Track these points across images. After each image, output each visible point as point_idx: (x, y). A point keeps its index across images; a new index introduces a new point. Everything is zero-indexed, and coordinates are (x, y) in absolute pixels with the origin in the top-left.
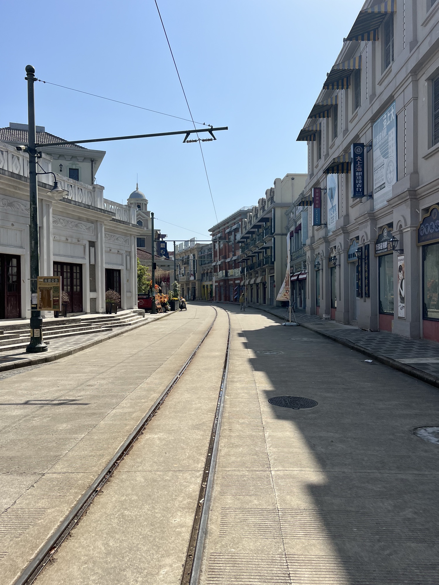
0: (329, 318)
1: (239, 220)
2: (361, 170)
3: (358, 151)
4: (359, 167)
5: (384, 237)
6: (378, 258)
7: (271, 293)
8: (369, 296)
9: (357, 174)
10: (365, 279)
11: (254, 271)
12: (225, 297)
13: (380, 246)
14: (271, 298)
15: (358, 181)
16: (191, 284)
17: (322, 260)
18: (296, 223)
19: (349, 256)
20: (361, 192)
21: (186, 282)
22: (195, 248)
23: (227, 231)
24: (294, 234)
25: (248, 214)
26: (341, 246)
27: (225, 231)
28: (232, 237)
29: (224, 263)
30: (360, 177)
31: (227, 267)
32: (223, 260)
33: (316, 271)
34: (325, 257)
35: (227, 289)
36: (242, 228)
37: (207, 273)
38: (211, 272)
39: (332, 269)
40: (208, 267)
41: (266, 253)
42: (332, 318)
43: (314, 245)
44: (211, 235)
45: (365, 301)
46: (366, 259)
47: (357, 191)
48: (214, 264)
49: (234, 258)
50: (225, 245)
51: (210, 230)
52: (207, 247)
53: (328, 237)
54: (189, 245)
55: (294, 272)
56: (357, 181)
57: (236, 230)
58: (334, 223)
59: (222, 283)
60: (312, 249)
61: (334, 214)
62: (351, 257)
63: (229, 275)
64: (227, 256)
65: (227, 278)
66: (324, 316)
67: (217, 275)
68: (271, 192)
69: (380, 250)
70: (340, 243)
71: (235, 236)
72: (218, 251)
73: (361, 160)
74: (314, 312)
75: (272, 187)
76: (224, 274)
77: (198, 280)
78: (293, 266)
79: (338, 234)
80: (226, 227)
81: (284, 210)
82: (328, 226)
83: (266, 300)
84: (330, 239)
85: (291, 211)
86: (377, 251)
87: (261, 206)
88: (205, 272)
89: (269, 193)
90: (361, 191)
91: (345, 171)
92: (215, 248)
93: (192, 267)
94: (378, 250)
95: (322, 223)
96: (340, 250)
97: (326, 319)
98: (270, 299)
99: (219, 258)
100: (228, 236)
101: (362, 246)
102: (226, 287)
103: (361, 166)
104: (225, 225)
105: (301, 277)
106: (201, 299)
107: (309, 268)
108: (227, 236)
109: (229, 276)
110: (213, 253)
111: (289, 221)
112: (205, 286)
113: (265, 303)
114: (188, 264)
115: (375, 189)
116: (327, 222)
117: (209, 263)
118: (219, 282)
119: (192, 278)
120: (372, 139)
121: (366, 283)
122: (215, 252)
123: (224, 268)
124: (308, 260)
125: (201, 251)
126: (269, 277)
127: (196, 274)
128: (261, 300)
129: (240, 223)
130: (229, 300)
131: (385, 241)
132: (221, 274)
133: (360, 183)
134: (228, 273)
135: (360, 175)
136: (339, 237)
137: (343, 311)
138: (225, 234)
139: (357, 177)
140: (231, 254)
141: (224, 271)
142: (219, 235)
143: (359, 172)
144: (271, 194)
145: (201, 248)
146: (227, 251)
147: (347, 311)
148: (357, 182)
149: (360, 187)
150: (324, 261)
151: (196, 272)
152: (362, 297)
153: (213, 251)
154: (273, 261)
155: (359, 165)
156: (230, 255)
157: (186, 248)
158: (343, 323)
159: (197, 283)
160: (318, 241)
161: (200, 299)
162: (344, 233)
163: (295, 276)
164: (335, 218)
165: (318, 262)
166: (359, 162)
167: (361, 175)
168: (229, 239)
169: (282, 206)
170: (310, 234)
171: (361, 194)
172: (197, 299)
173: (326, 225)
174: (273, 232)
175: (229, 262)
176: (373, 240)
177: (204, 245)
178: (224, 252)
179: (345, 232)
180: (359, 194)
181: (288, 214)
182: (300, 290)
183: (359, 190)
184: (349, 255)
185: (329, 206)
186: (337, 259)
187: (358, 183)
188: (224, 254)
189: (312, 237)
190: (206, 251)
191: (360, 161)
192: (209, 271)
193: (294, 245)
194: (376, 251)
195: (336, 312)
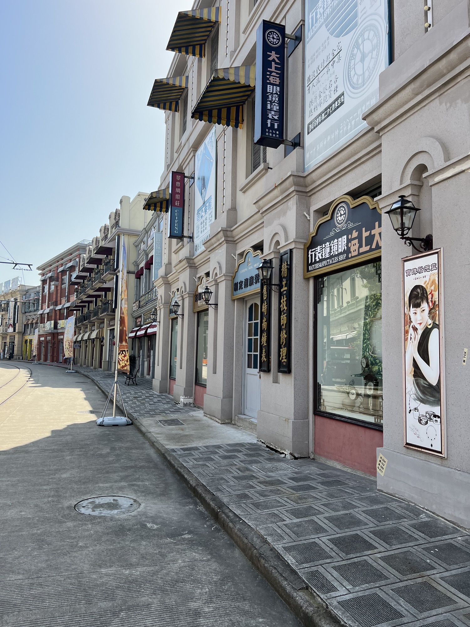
0: (190, 404)
1: (76, 256)
2: (278, 83)
3: (272, 39)
4: (273, 74)
5: (336, 227)
6: (311, 282)
7: (110, 354)
8: (289, 371)
9: (270, 88)
10: (280, 329)
11: (89, 322)
12: (52, 356)
13: (321, 252)
14: (110, 360)
15: (271, 104)
16: (8, 337)
17: (183, 299)
18: (147, 255)
19: (236, 287)
20: (276, 130)
21: (1, 335)
22: (19, 291)
23: (60, 269)
24: (144, 270)
25: (88, 248)
26: (220, 268)
27: (57, 269)
28: (66, 278)
29: (54, 311)
30: (276, 98)
31: (58, 317)
32: (51, 307)
33: (173, 319)
34: (188, 293)
35: (56, 346)
36: (79, 266)
37: (32, 324)
38: (37, 323)
39: (201, 314)
40: (34, 316)
41: (106, 297)
42: (197, 405)
43: (171, 278)
44: (39, 274)
45: (276, 381)
46: (284, 283)
47: (269, 125)
48: (40, 312)
49: (67, 305)
50: (56, 287)
51: (38, 268)
52: (35, 290)
53: (194, 257)
54: (11, 286)
55: (142, 324)
56: (269, 105)
57: (72, 268)
58: (206, 231)
59: (49, 338)
60: (168, 284)
61: (207, 215)
62: (241, 288)
63: (59, 327)
64: (59, 302)
65: (56, 331)
66: (182, 400)
67: (44, 327)
68: (116, 216)
69: (321, 261)
70: (219, 263)
71: (70, 276)
72: (47, 295)
73: (277, 61)
74: (166, 390)
75: (118, 208)
76: (53, 326)
77: (18, 333)
78: (141, 316)
79: (215, 246)
80: (60, 265)
81: (133, 239)
82: (195, 240)
83: (103, 363)
84: (197, 261)
85: (142, 241)
86: (312, 264)
87: (103, 235)
88: (30, 322)
89: (113, 217)
90: (276, 127)
91: (233, 122)
92: (43, 291)
93: (12, 315)
94: (316, 262)
95: (185, 234)
96: (219, 276)
97: (185, 405)
98: (108, 361)
99: (48, 304)
100: (62, 276)
101: (272, 256)
102: (54, 343)
103: (277, 73)
104: (58, 262)
105: (150, 331)
106: (21, 357)
107: (161, 315)
108: (60, 276)
109: (59, 329)
110: (40, 298)
111: (139, 254)
112: (28, 341)
113: (101, 367)
114: (8, 311)
115: (309, 124)
116: (193, 234)
117: (35, 311)
118: (45, 336)
119: (11, 330)
120: (304, 21)
121: (283, 340)
122: (44, 297)
123: (53, 318)
124: (160, 301)
125: (25, 295)
126: (109, 331)
127: (17, 325)
128: (96, 362)
129: (78, 260)
130: (57, 361)
131: (338, 236)
132: (49, 325)
133: (275, 109)
134: (58, 325)
135: (274, 92)
136: (217, 251)
137: (221, 395)
138: (58, 274)
139: (270, 97)
140: (64, 300)
141: (53, 322)
142: (50, 275)
143: (273, 85)
144: (115, 217)
145: (26, 292)
146: (59, 295)
147: (228, 396)
148: (269, 107)
149: (275, 120)
150: (187, 301)
151: (16, 322)
152: (268, 371)
153: (41, 296)
154: (114, 307)
155: (273, 69)
156: (62, 300)
157: (6, 290)
158: (219, 421)
159: (17, 336)
160: (177, 267)
161: (19, 358)
162: (227, 241)
163: (143, 329)
164: (208, 221)
165: (176, 302)
166: (273, 63)
167: (276, 94)
168: (62, 280)
169: (130, 233)
170: (165, 260)
171: (276, 134)
172: (15, 357)
173: (191, 238)
174: (115, 267)
175: (60, 310)
176: (302, 241)
177: (31, 287)
178: (54, 297)
179: (229, 239)
180: (272, 133)
181: (138, 246)
182: (149, 351)
183: (272, 125)
184: (236, 285)
185: (199, 202)
186: (211, 293)
187: (271, 110)
188: (54, 300)
189: (167, 264)
190: (33, 295)
191: (276, 63)
192: (34, 322)
193: (144, 287)
194: (308, 265)
195: (206, 397)
